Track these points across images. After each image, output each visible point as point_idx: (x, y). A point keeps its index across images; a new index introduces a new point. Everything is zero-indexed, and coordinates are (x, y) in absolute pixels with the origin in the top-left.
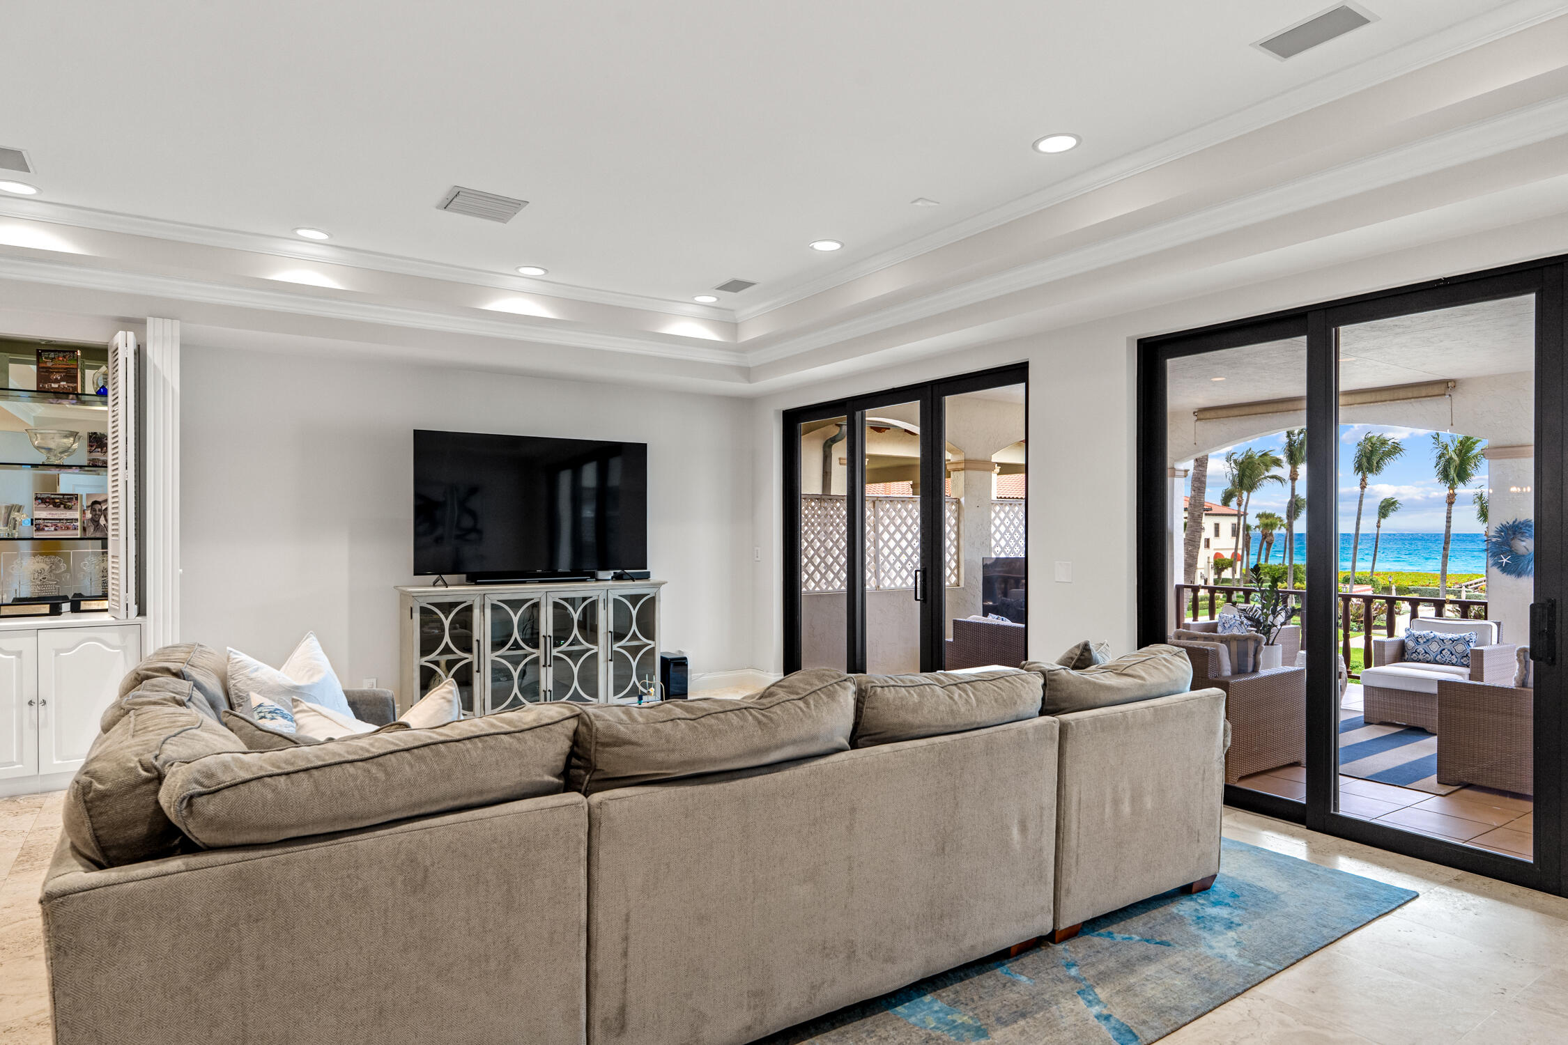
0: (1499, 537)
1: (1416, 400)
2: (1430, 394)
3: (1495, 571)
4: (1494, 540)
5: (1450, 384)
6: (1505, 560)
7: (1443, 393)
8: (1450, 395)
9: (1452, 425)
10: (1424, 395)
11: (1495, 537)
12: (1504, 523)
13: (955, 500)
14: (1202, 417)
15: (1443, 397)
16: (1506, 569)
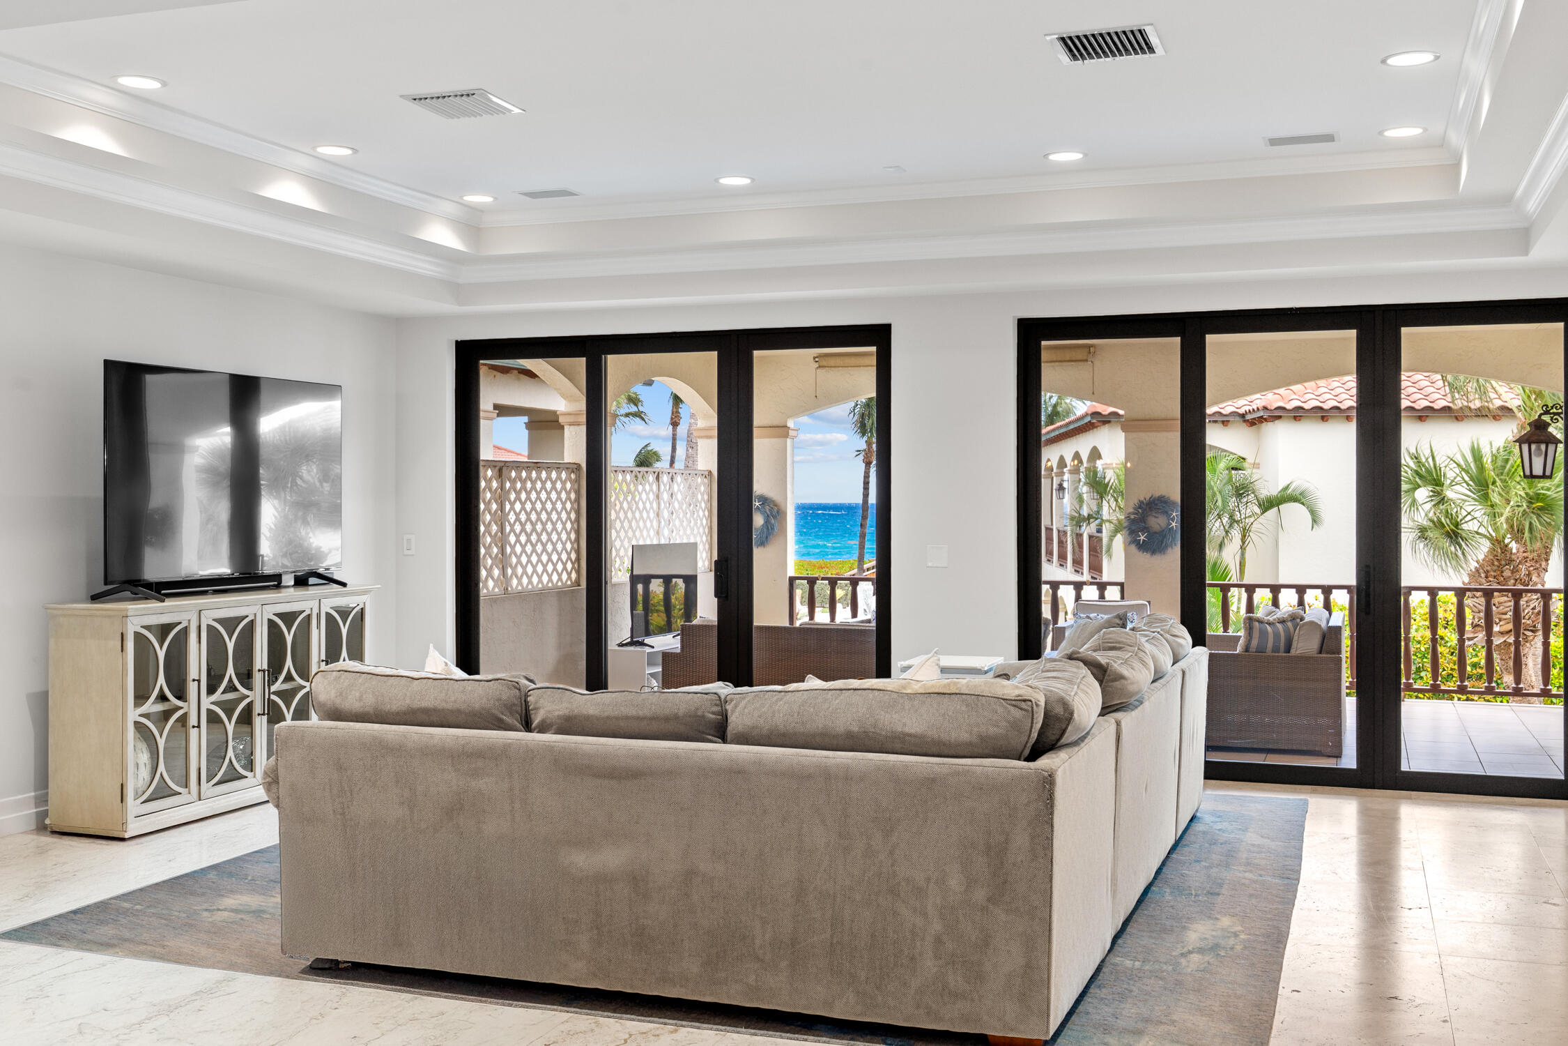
0: (1136, 514)
1: (1060, 364)
2: (1074, 359)
3: (1133, 548)
4: (1132, 517)
5: (1092, 349)
6: (1142, 538)
7: (1085, 358)
8: (1092, 362)
9: (1093, 393)
10: (1068, 359)
11: (1134, 514)
12: (1142, 499)
13: (575, 466)
14: (824, 363)
15: (1086, 363)
16: (1142, 547)
